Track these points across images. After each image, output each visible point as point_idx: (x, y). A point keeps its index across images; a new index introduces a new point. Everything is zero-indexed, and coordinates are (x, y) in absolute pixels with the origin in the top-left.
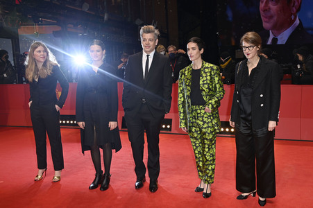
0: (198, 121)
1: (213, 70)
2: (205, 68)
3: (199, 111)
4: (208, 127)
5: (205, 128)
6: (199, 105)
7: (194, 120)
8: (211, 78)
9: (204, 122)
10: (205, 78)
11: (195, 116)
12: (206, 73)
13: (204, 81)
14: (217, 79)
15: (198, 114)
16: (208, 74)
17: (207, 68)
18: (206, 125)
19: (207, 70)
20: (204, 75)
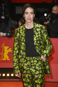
0: (31, 69)
1: (43, 29)
2: (36, 28)
3: (32, 61)
4: (39, 74)
5: (37, 75)
6: (32, 56)
7: (28, 69)
8: (42, 36)
9: (36, 70)
10: (37, 36)
11: (28, 65)
12: (37, 32)
13: (37, 38)
14: (45, 36)
15: (31, 63)
16: (39, 33)
17: (38, 28)
18: (37, 72)
19: (38, 30)
20: (36, 34)
